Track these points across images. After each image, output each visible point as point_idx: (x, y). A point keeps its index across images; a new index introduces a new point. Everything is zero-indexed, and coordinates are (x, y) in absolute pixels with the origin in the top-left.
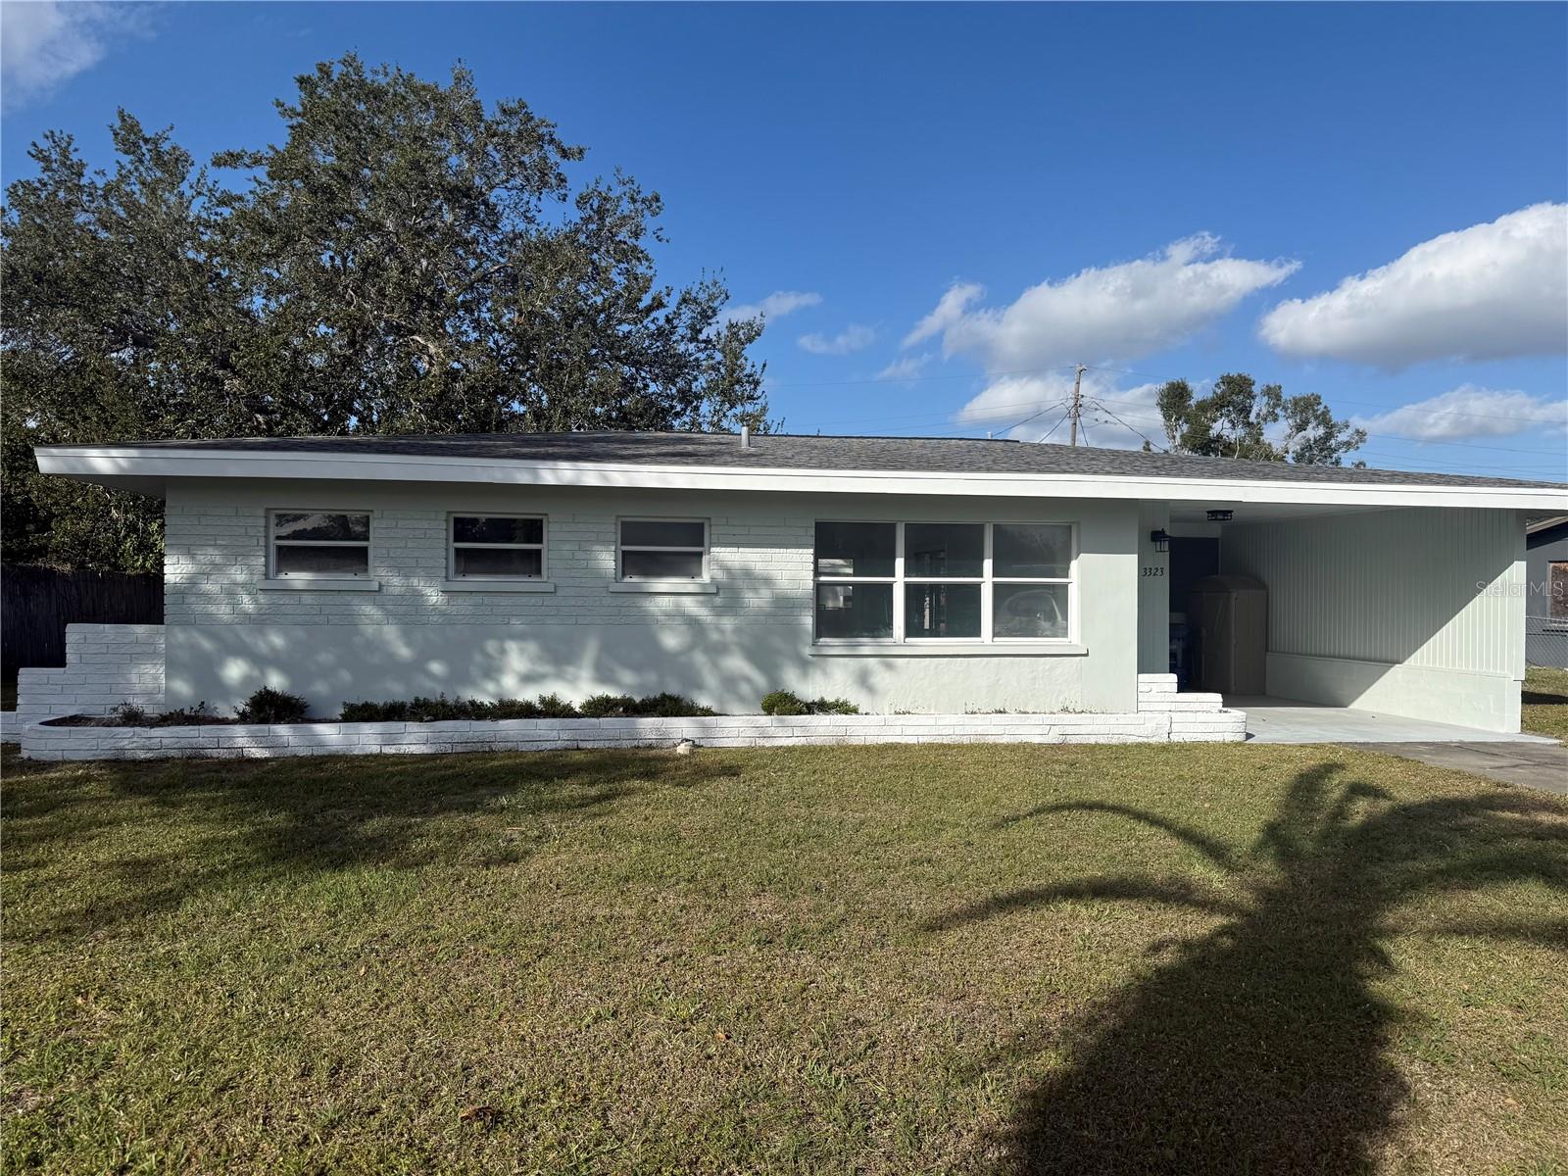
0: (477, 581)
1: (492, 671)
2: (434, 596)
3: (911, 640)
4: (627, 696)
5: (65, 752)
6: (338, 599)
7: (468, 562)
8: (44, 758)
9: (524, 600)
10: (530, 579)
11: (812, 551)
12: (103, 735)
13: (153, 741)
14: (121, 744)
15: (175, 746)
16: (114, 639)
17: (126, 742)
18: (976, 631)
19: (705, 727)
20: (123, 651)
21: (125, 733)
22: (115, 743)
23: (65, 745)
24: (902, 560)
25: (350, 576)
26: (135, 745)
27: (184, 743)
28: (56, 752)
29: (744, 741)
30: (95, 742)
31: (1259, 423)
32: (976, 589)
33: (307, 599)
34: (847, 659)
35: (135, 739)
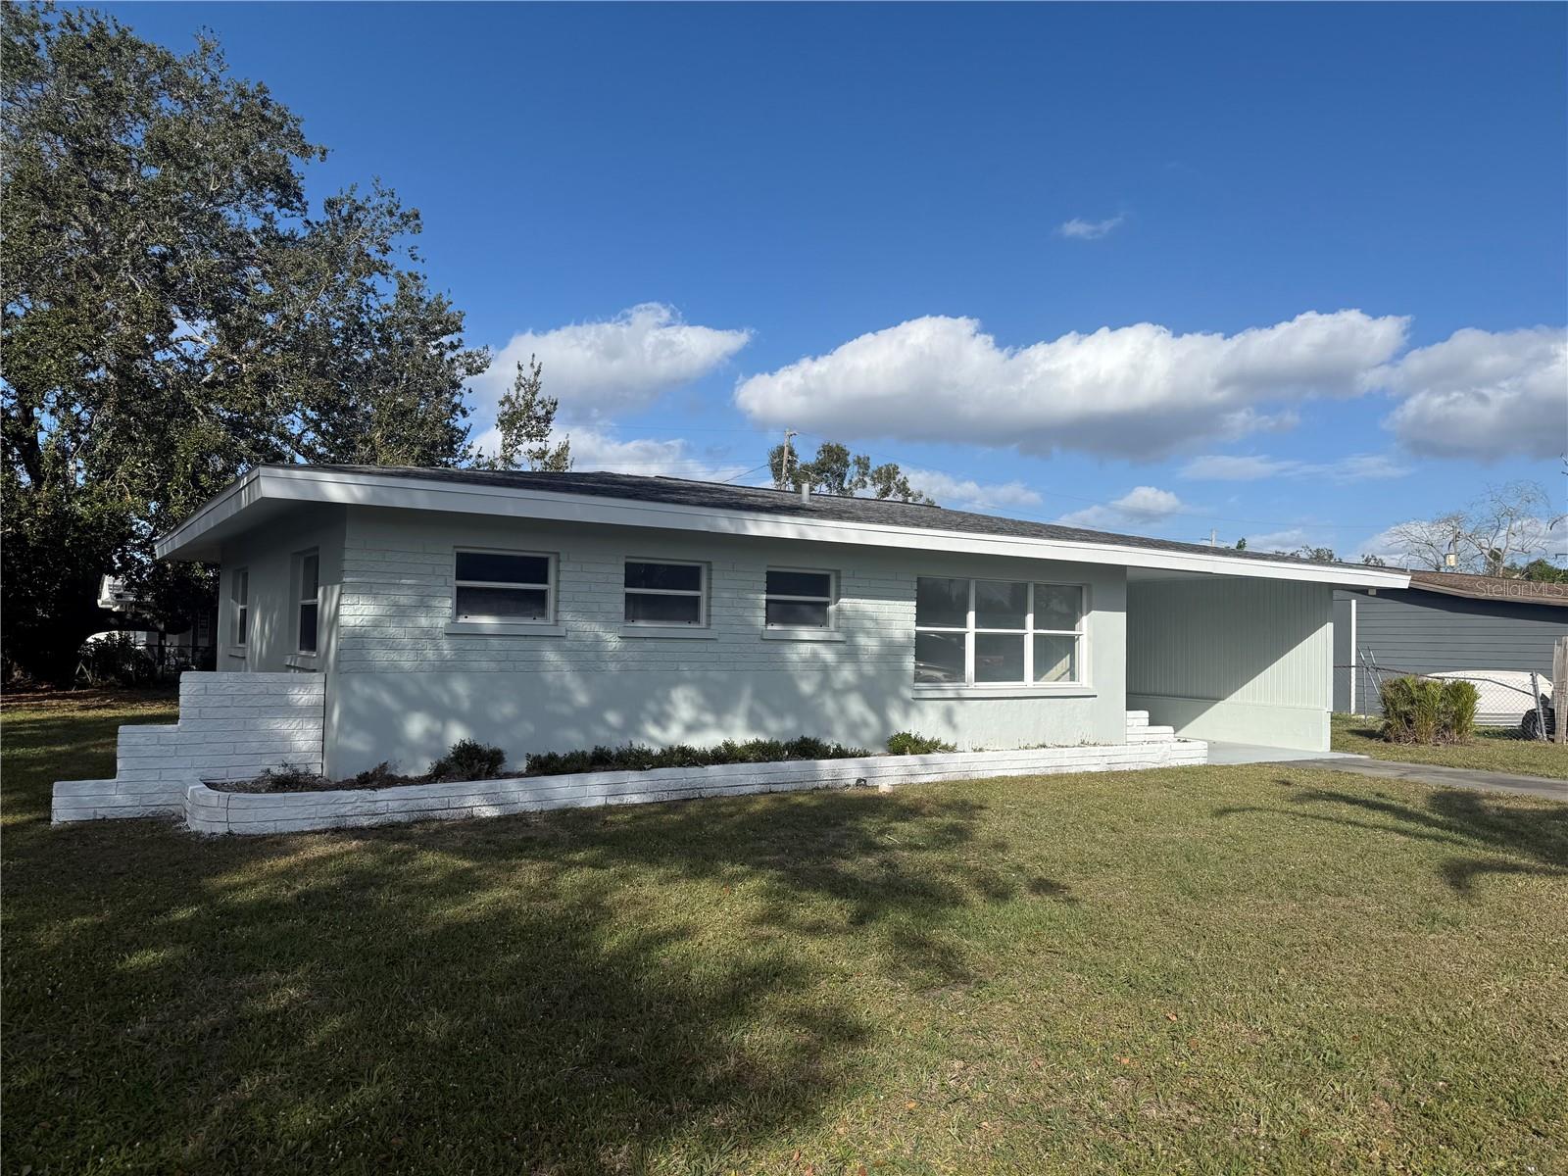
0: (644, 626)
1: (662, 719)
2: (613, 641)
3: (977, 684)
4: (774, 740)
5: (278, 823)
6: (526, 644)
7: (637, 607)
8: (252, 832)
9: (690, 645)
10: (691, 626)
11: (915, 603)
12: (323, 801)
13: (378, 804)
14: (343, 810)
15: (402, 810)
16: (240, 690)
17: (349, 807)
18: (1020, 677)
19: (867, 768)
20: (250, 703)
21: (348, 798)
22: (336, 809)
23: (279, 814)
24: (973, 613)
25: (529, 621)
26: (359, 810)
27: (411, 805)
28: (268, 824)
29: (897, 780)
30: (314, 810)
31: (850, 489)
32: (1020, 638)
33: (495, 642)
34: (938, 702)
35: (358, 804)
